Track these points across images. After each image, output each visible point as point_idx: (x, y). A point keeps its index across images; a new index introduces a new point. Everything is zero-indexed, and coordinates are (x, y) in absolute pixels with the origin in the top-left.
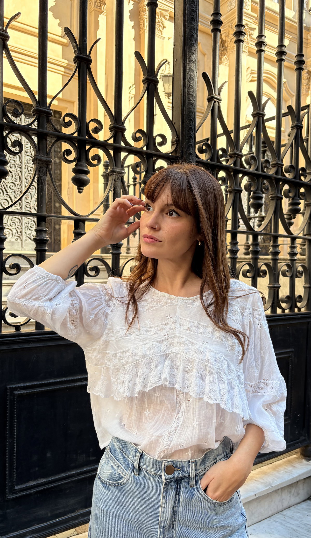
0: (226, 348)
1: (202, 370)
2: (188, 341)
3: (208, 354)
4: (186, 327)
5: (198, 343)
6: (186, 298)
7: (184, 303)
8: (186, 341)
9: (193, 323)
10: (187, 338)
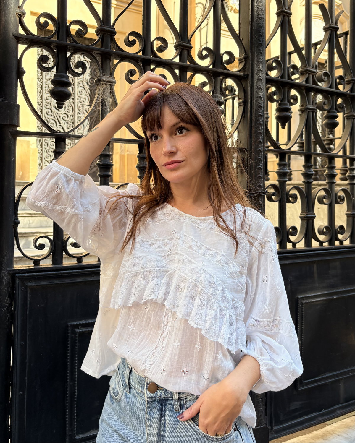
0: (225, 274)
1: (193, 291)
2: (187, 260)
3: (203, 276)
4: (188, 245)
5: (196, 263)
6: (194, 217)
7: (192, 221)
8: (185, 259)
9: (196, 243)
10: (187, 256)
